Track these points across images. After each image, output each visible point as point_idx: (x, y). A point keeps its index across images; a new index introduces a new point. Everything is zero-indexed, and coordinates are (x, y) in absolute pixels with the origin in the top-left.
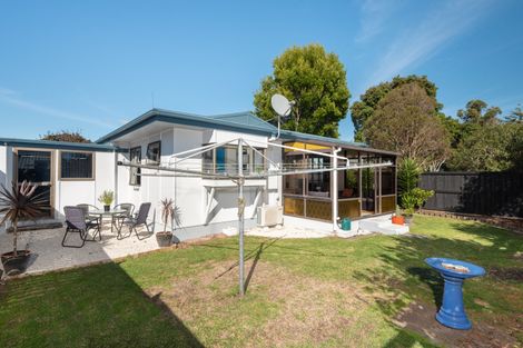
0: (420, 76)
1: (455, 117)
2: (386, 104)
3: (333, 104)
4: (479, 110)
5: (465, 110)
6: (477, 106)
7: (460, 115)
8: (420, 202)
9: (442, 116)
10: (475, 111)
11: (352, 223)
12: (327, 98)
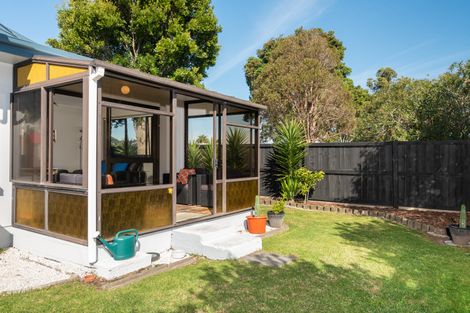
0: (326, 31)
1: (364, 87)
2: (280, 54)
3: (187, 35)
4: (389, 80)
5: (375, 78)
6: (386, 74)
7: (370, 85)
8: (305, 189)
9: (350, 83)
10: (385, 80)
11: (141, 240)
12: (175, 24)
